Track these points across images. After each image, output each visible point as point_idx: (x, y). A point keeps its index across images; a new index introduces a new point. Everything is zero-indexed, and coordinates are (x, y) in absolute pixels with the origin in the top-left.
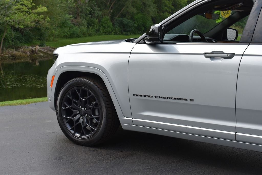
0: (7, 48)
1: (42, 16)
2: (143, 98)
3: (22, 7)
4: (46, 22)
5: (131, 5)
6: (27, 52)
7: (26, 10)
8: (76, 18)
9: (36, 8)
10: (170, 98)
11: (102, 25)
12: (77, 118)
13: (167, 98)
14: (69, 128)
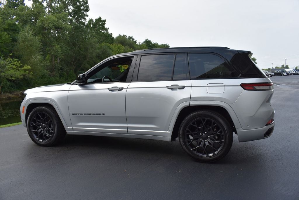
0: (4, 93)
1: (28, 71)
2: (77, 115)
3: (13, 66)
4: (31, 75)
5: (86, 63)
6: (18, 95)
7: (16, 68)
8: (52, 72)
9: (23, 67)
10: (92, 114)
11: (69, 76)
12: (40, 130)
13: (91, 114)
14: (36, 137)
